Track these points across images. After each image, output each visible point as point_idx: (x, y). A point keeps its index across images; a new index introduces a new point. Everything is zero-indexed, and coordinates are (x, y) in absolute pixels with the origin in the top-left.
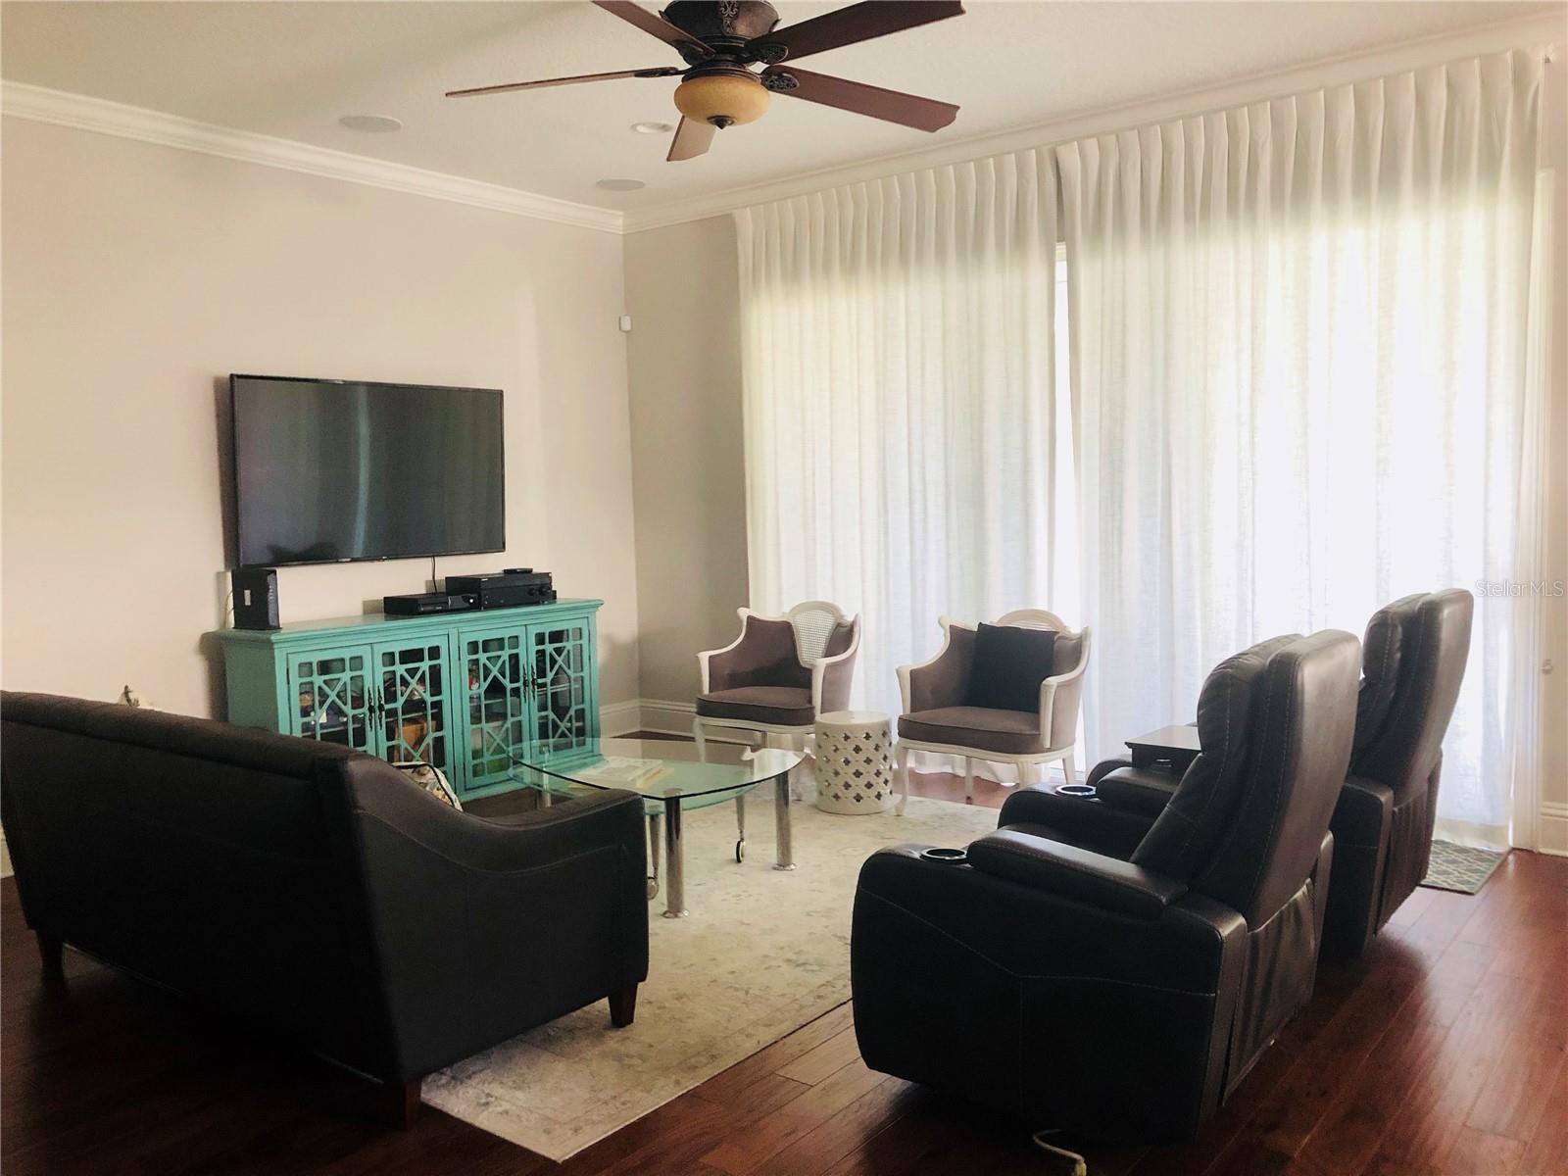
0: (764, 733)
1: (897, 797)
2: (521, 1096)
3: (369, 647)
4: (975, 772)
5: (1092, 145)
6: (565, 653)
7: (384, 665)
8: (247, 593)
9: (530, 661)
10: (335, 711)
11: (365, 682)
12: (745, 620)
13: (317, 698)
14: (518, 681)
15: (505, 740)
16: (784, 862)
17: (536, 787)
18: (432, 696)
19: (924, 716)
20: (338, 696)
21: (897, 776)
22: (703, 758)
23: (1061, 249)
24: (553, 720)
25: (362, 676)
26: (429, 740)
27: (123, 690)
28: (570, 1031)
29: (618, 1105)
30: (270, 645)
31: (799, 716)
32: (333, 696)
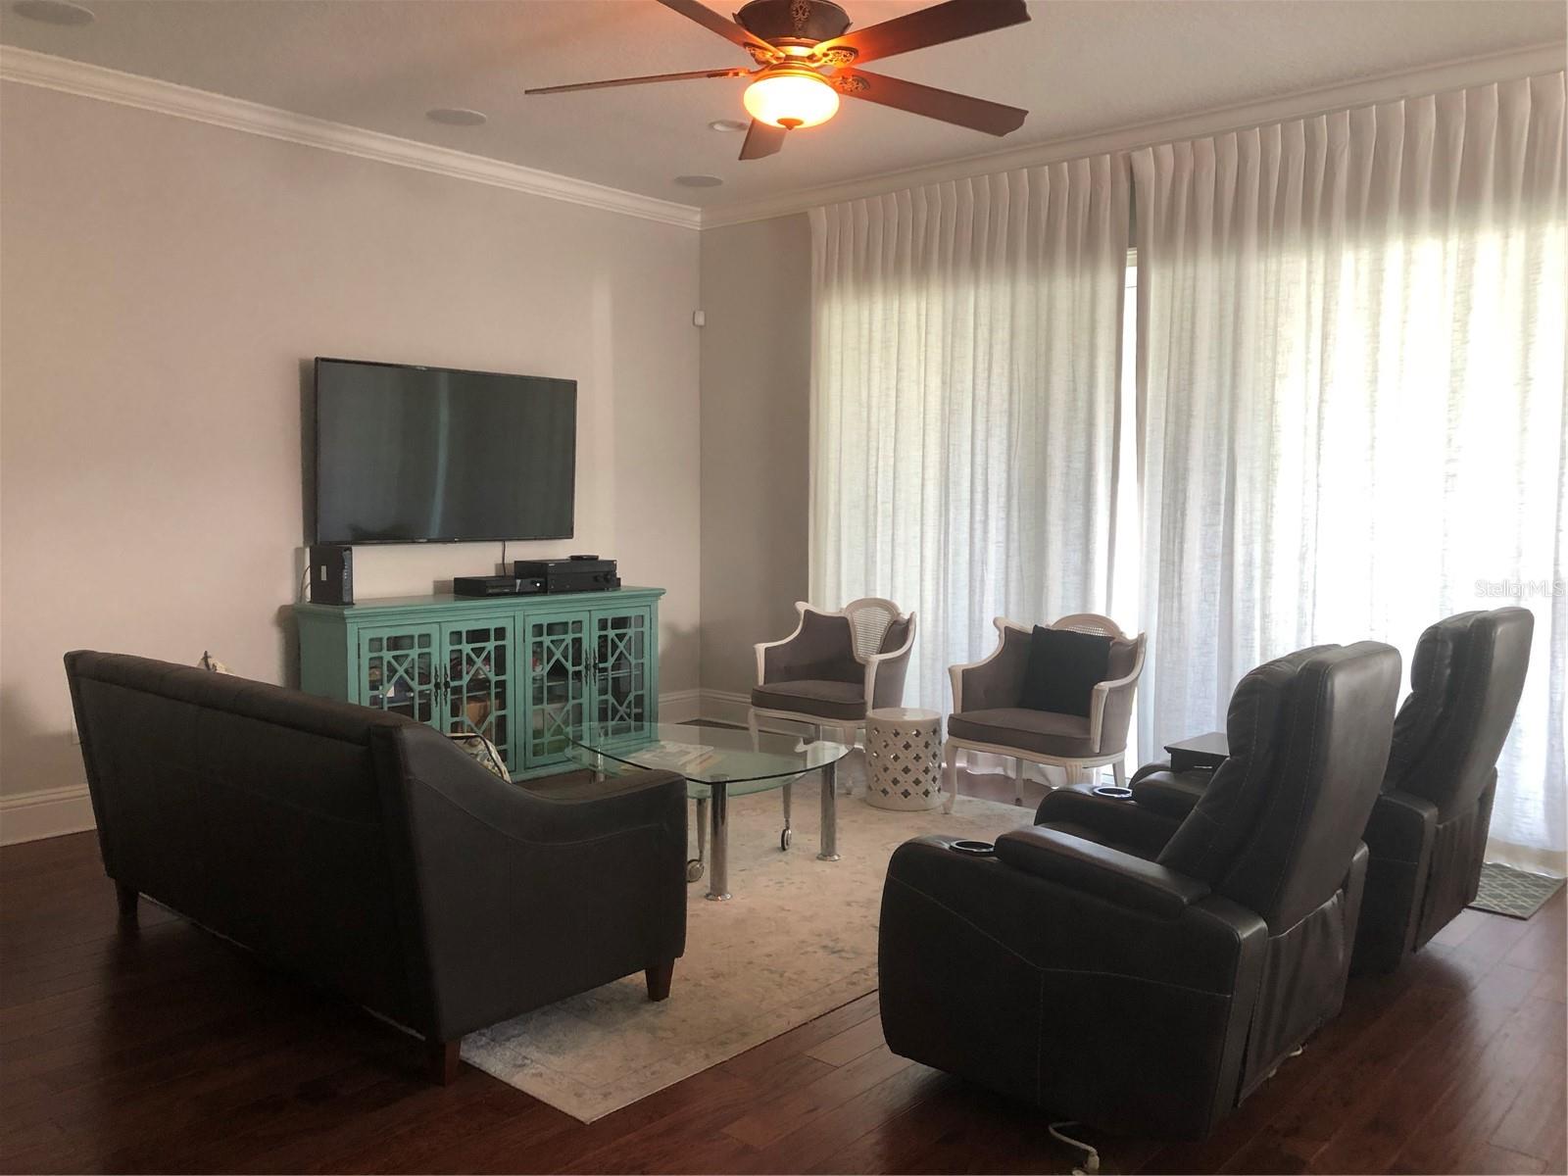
0: (817, 726)
1: (944, 795)
2: (556, 1061)
3: (437, 626)
4: (1025, 776)
5: (1167, 150)
6: (627, 638)
7: (451, 644)
8: (324, 569)
9: (592, 646)
10: (403, 686)
11: (433, 660)
12: (803, 612)
13: (386, 673)
14: (580, 664)
15: (566, 723)
16: (828, 851)
17: (591, 768)
18: (496, 675)
19: (975, 716)
20: (406, 672)
21: (946, 774)
22: (756, 747)
23: (1131, 255)
24: (613, 704)
25: (429, 654)
26: (492, 718)
27: (202, 656)
28: (607, 1003)
29: (648, 1074)
30: (343, 618)
31: (853, 711)
32: (401, 671)
